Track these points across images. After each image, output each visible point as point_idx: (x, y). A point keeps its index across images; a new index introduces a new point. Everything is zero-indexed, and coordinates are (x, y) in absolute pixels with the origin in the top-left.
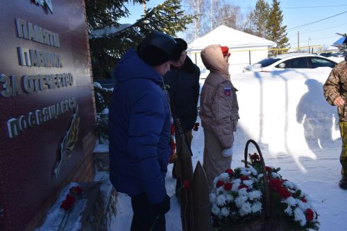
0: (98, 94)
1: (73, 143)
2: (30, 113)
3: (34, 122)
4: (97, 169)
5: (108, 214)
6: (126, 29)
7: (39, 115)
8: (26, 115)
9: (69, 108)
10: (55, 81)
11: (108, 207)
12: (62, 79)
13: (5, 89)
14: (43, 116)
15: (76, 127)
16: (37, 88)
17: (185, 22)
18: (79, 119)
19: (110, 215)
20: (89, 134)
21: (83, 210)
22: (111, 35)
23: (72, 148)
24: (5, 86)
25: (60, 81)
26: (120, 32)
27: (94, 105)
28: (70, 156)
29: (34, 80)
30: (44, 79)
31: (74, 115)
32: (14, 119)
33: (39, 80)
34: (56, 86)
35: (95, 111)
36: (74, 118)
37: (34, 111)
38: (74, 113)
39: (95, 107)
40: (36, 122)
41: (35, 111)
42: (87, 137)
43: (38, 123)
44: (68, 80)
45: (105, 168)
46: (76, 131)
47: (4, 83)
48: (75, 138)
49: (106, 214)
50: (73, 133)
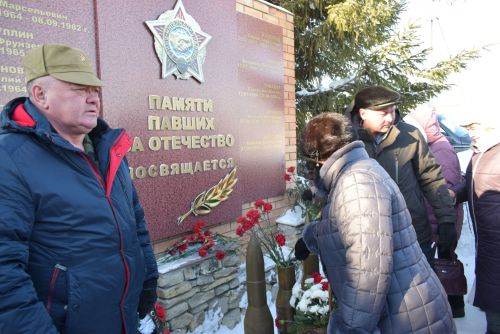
1: (216, 200)
2: (153, 166)
3: (156, 173)
7: (164, 169)
8: (147, 167)
9: (219, 168)
10: (197, 142)
12: (210, 140)
14: (171, 170)
15: (229, 188)
16: (166, 147)
18: (235, 181)
23: (213, 205)
28: (207, 211)
29: (162, 141)
30: (180, 140)
34: (198, 146)
36: (227, 178)
37: (158, 165)
40: (159, 174)
43: (162, 175)
46: (225, 191)
48: (222, 197)
50: (220, 192)
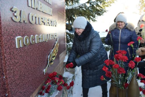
0: (68, 35)
1: (54, 56)
2: (32, 36)
3: (34, 41)
4: (65, 70)
5: (69, 94)
6: (82, 5)
7: (37, 38)
8: (29, 36)
9: (54, 38)
10: (48, 21)
11: (69, 90)
12: (51, 21)
13: (16, 16)
14: (40, 39)
15: (57, 48)
16: (37, 23)
17: (111, 3)
18: (58, 44)
19: (70, 95)
20: (63, 53)
21: (57, 94)
22: (75, 8)
23: (54, 59)
24: (15, 14)
25: (50, 22)
26: (79, 6)
27: (66, 39)
28: (53, 63)
29: (36, 17)
30: (42, 19)
31: (56, 42)
32: (20, 37)
33: (39, 18)
34: (48, 24)
35: (66, 42)
36: (56, 43)
38: (56, 41)
39: (66, 41)
40: (35, 42)
41: (35, 35)
42: (61, 54)
43: (36, 43)
44: (54, 23)
45: (69, 70)
47: (15, 12)
48: (56, 54)
49: (68, 95)
50: (55, 51)
